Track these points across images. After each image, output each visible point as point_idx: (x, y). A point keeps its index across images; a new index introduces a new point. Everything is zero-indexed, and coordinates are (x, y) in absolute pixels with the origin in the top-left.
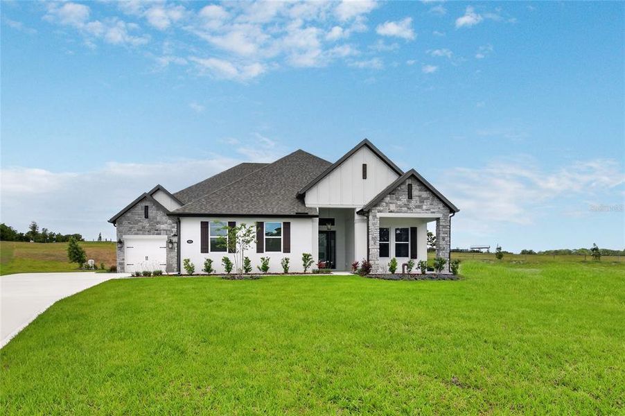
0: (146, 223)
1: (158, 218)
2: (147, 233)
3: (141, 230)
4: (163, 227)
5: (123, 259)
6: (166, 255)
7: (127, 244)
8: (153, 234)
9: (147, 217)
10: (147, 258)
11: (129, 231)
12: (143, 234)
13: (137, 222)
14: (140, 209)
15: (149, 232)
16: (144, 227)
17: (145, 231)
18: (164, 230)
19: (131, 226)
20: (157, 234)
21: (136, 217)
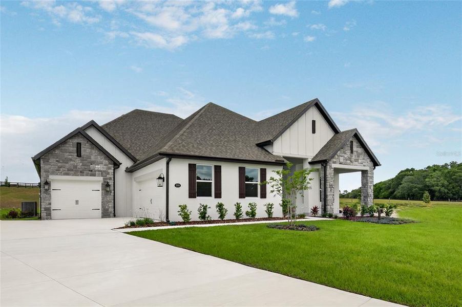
0: (78, 162)
1: (92, 157)
2: (79, 173)
3: (72, 170)
4: (98, 167)
5: (50, 204)
6: (101, 198)
7: (53, 186)
8: (87, 175)
9: (79, 155)
10: (77, 202)
11: (57, 171)
12: (75, 175)
13: (67, 161)
14: (71, 147)
15: (82, 173)
16: (76, 167)
17: (77, 171)
18: (99, 171)
19: (59, 164)
20: (92, 175)
21: (66, 155)
